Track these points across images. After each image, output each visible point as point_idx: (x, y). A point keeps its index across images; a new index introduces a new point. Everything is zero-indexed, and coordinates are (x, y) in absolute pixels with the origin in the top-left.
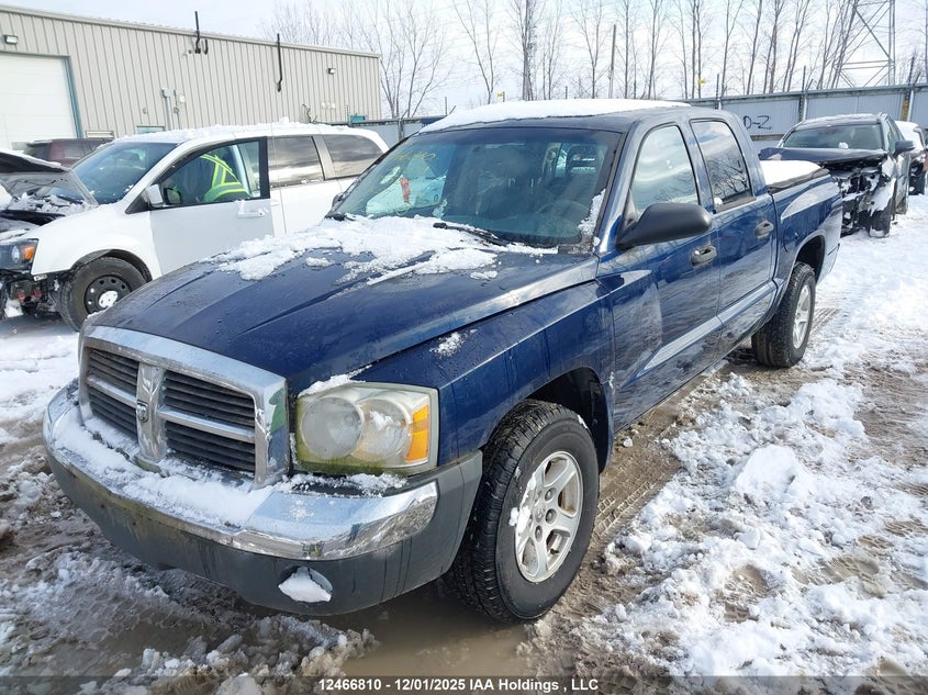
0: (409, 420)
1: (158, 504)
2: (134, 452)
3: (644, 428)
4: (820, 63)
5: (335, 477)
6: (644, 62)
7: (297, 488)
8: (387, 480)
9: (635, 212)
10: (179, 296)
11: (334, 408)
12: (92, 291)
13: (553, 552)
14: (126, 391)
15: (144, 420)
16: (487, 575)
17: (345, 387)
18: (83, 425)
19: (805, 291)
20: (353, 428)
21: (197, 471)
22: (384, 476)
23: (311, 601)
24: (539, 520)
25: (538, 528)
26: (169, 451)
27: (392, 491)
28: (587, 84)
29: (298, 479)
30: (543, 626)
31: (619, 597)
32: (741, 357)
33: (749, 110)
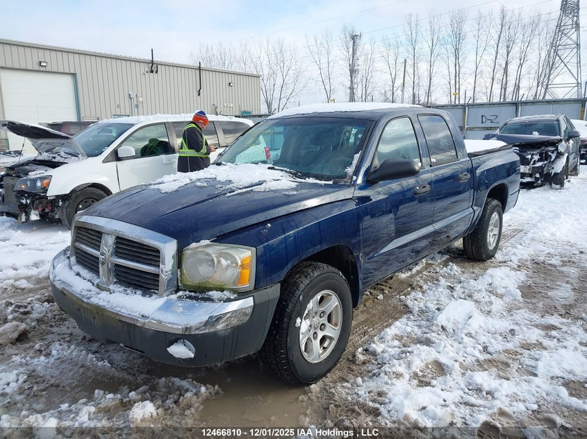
0: (239, 263)
1: (108, 306)
2: (96, 281)
3: (392, 290)
4: (535, 84)
5: (200, 292)
6: (425, 82)
7: (180, 297)
8: (227, 294)
9: (377, 163)
10: (127, 200)
11: (202, 256)
12: (80, 206)
13: (324, 348)
14: (95, 249)
15: (103, 264)
16: (282, 354)
17: (207, 246)
18: (71, 268)
19: (495, 216)
20: (211, 268)
21: (129, 290)
22: (225, 292)
23: (184, 358)
24: (315, 328)
25: (315, 333)
26: (115, 280)
27: (229, 300)
28: (389, 94)
29: (180, 293)
30: (314, 387)
31: (361, 375)
32: (458, 254)
33: (487, 112)
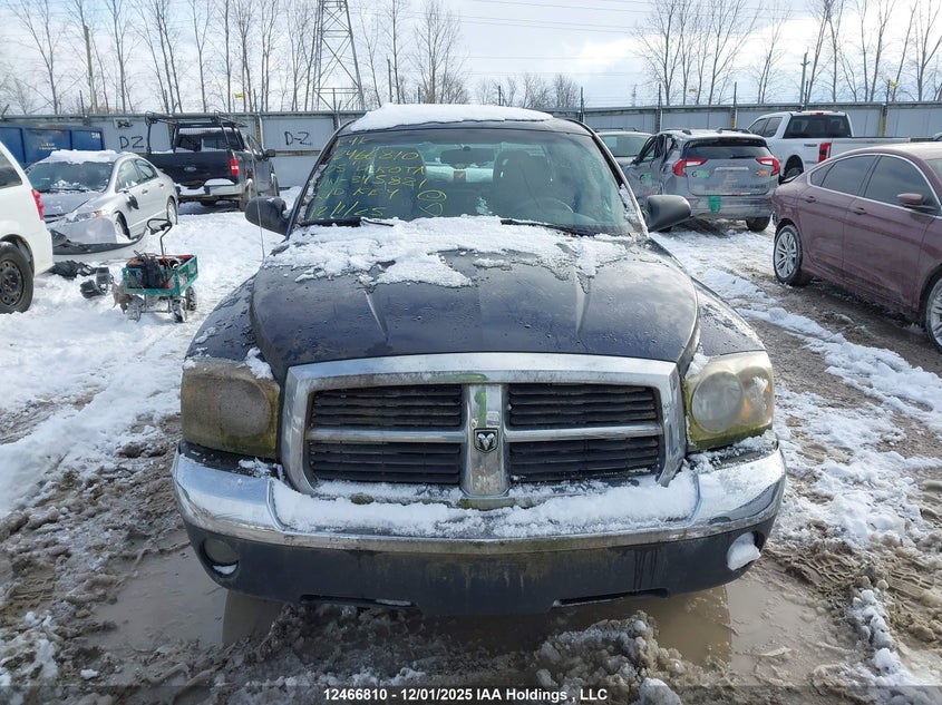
2: (454, 495)
5: (725, 448)
6: (112, 70)
26: (516, 478)
33: (294, 127)
